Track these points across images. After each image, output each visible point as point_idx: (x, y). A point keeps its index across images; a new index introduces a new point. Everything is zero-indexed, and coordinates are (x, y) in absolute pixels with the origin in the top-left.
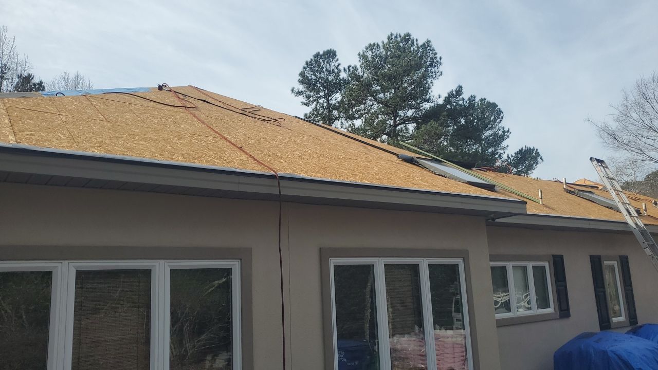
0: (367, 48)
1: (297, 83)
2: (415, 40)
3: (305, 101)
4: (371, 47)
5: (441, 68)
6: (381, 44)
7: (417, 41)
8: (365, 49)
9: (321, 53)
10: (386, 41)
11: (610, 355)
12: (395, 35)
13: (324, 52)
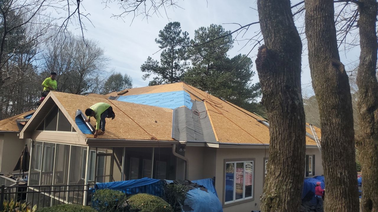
0: (200, 29)
1: (158, 36)
2: (223, 29)
3: (161, 46)
4: (202, 29)
5: (233, 44)
6: (207, 28)
7: (224, 29)
8: (199, 29)
9: (173, 22)
10: (209, 27)
11: (312, 184)
12: (214, 25)
13: (174, 22)
